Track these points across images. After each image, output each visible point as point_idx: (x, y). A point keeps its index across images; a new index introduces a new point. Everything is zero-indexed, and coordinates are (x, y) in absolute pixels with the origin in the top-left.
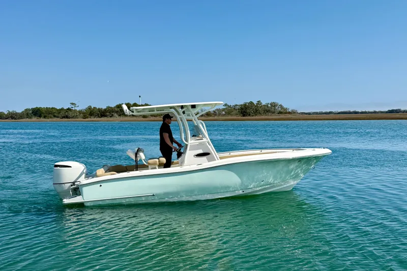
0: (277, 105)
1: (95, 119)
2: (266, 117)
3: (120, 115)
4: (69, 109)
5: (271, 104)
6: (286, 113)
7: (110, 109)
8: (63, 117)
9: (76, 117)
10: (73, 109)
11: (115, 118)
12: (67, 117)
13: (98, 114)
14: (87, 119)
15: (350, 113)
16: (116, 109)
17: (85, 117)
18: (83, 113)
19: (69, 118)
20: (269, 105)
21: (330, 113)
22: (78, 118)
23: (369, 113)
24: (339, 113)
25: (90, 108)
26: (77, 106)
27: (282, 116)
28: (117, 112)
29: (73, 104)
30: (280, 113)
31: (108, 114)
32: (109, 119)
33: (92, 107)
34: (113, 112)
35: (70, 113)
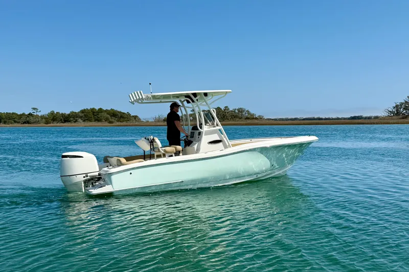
0: (244, 111)
1: (58, 124)
2: (233, 122)
3: (84, 121)
4: (30, 114)
5: (238, 110)
6: (253, 119)
7: (74, 114)
8: (24, 123)
9: (38, 122)
10: (35, 114)
11: (79, 124)
12: (28, 122)
13: (61, 120)
14: (49, 125)
15: (314, 119)
16: (81, 115)
17: (47, 123)
18: (46, 118)
19: (31, 124)
20: (236, 111)
21: (296, 119)
22: (40, 123)
23: (333, 119)
24: (304, 119)
25: (52, 113)
26: (39, 111)
27: (249, 121)
28: (81, 117)
29: (34, 109)
30: (247, 118)
31: (72, 119)
32: (73, 124)
33: (55, 113)
34: (77, 117)
35: (31, 118)
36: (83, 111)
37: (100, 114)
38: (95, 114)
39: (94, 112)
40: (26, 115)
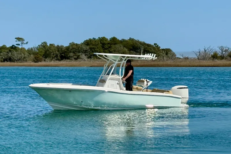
1: (52, 63)
3: (90, 57)
4: (13, 48)
7: (74, 47)
8: (5, 60)
9: (23, 59)
10: (20, 47)
11: (82, 62)
12: (10, 60)
13: (57, 56)
14: (40, 63)
16: (85, 48)
17: (36, 60)
18: (35, 54)
19: (14, 61)
22: (26, 61)
25: (44, 45)
26: (25, 42)
28: (85, 52)
29: (19, 39)
31: (71, 54)
32: (74, 62)
33: (48, 45)
34: (79, 52)
35: (15, 53)
36: (87, 43)
37: (113, 46)
38: (106, 47)
39: (103, 44)
40: (7, 48)
